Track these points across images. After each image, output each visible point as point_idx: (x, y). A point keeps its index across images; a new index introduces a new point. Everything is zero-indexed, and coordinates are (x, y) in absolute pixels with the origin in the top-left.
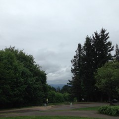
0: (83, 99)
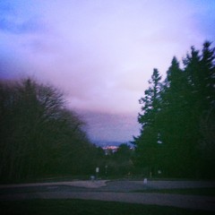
0: (159, 172)
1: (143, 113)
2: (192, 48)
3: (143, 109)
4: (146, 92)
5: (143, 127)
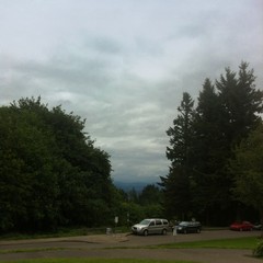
1: (172, 147)
3: (172, 142)
4: (175, 122)
5: (173, 164)
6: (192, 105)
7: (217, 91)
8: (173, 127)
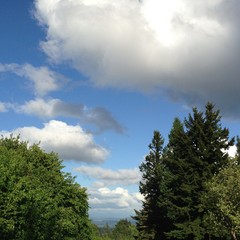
1: (145, 182)
2: (195, 111)
3: (145, 177)
4: (147, 159)
5: (146, 198)
6: (162, 143)
7: (186, 130)
8: (145, 163)
